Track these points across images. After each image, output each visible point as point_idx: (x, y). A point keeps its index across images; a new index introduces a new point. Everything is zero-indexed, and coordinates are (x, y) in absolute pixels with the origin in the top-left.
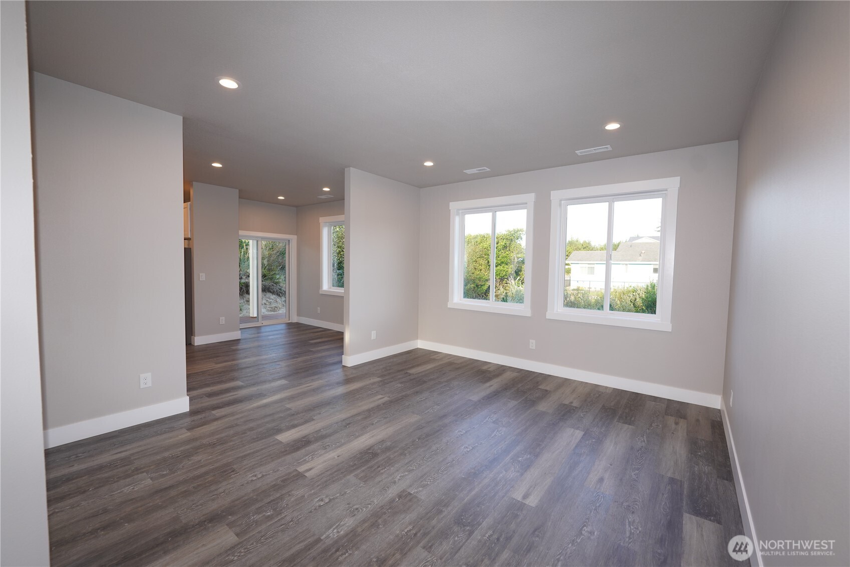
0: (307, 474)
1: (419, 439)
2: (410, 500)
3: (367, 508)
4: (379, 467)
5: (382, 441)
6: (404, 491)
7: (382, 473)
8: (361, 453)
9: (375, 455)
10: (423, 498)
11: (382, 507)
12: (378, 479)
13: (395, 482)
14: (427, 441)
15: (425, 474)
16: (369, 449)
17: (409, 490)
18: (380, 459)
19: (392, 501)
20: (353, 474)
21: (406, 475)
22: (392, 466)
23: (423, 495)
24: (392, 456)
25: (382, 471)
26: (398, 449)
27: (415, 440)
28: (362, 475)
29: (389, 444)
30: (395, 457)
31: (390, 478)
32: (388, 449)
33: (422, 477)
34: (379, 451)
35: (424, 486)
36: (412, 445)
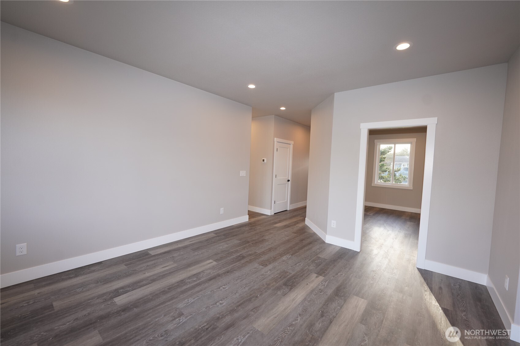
0: (316, 275)
1: (257, 297)
2: (262, 263)
3: (279, 262)
4: (280, 277)
5: (284, 295)
6: (265, 267)
7: (277, 274)
8: (295, 286)
9: (285, 284)
10: (257, 264)
11: (273, 262)
12: (279, 272)
13: (270, 270)
14: (251, 295)
15: (255, 273)
16: (291, 289)
17: (263, 267)
18: (281, 282)
19: (270, 263)
20: (291, 275)
21: (265, 273)
22: (273, 277)
23: (256, 265)
24: (274, 283)
25: (278, 275)
26: (272, 288)
27: (260, 295)
28: (288, 274)
29: (279, 293)
30: (273, 283)
31: (273, 272)
32: (278, 288)
33: (256, 272)
34: (284, 287)
35: (256, 268)
36: (262, 291)
